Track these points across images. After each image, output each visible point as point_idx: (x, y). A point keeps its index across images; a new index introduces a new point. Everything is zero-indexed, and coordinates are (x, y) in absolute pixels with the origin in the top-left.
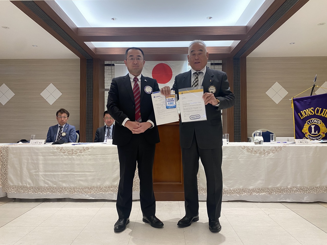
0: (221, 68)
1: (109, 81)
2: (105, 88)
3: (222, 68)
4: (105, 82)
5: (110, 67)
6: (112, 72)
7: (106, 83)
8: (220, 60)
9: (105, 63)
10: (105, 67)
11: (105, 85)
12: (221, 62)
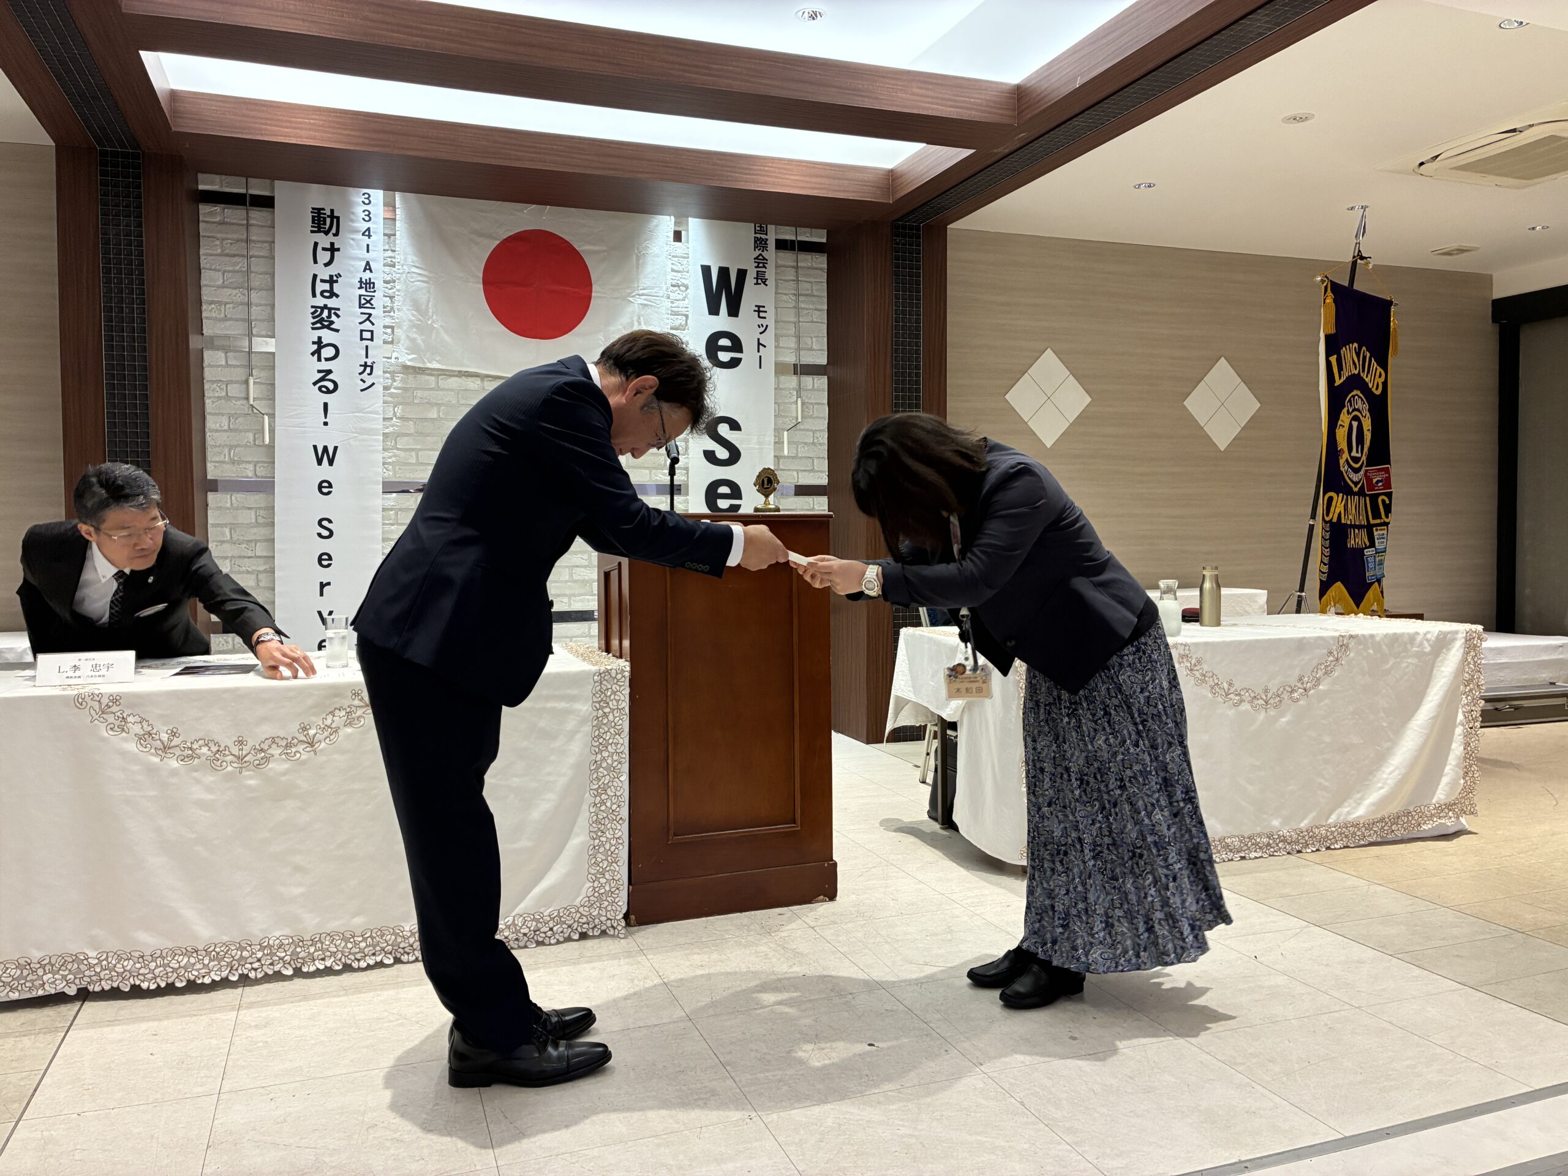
0: (821, 269)
1: (228, 291)
2: (206, 331)
3: (825, 266)
4: (204, 298)
5: (234, 214)
6: (247, 241)
7: (211, 303)
8: (820, 230)
9: (201, 187)
10: (204, 209)
11: (204, 315)
12: (824, 240)
